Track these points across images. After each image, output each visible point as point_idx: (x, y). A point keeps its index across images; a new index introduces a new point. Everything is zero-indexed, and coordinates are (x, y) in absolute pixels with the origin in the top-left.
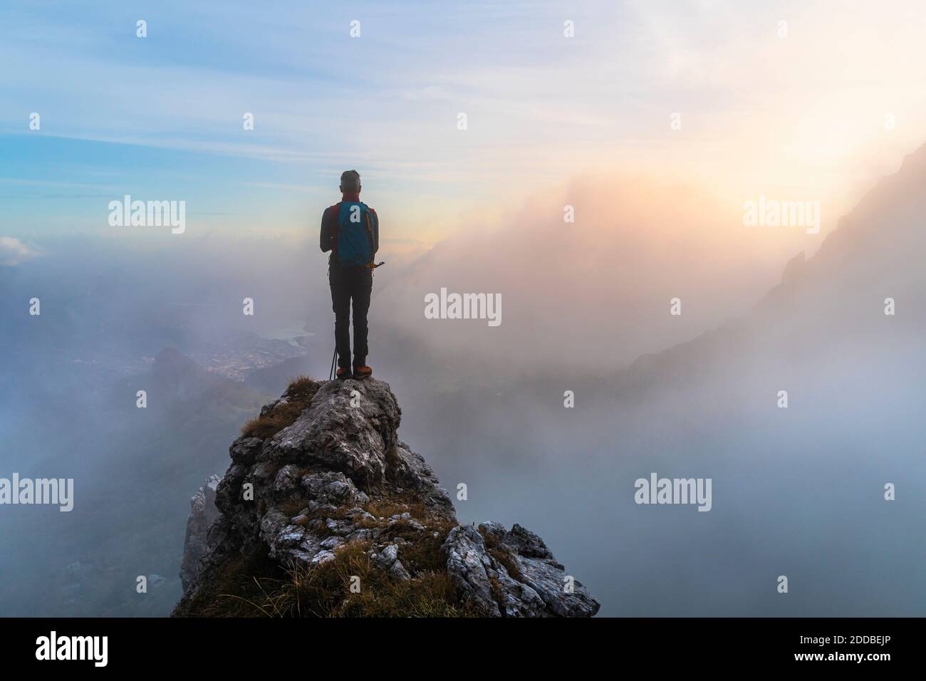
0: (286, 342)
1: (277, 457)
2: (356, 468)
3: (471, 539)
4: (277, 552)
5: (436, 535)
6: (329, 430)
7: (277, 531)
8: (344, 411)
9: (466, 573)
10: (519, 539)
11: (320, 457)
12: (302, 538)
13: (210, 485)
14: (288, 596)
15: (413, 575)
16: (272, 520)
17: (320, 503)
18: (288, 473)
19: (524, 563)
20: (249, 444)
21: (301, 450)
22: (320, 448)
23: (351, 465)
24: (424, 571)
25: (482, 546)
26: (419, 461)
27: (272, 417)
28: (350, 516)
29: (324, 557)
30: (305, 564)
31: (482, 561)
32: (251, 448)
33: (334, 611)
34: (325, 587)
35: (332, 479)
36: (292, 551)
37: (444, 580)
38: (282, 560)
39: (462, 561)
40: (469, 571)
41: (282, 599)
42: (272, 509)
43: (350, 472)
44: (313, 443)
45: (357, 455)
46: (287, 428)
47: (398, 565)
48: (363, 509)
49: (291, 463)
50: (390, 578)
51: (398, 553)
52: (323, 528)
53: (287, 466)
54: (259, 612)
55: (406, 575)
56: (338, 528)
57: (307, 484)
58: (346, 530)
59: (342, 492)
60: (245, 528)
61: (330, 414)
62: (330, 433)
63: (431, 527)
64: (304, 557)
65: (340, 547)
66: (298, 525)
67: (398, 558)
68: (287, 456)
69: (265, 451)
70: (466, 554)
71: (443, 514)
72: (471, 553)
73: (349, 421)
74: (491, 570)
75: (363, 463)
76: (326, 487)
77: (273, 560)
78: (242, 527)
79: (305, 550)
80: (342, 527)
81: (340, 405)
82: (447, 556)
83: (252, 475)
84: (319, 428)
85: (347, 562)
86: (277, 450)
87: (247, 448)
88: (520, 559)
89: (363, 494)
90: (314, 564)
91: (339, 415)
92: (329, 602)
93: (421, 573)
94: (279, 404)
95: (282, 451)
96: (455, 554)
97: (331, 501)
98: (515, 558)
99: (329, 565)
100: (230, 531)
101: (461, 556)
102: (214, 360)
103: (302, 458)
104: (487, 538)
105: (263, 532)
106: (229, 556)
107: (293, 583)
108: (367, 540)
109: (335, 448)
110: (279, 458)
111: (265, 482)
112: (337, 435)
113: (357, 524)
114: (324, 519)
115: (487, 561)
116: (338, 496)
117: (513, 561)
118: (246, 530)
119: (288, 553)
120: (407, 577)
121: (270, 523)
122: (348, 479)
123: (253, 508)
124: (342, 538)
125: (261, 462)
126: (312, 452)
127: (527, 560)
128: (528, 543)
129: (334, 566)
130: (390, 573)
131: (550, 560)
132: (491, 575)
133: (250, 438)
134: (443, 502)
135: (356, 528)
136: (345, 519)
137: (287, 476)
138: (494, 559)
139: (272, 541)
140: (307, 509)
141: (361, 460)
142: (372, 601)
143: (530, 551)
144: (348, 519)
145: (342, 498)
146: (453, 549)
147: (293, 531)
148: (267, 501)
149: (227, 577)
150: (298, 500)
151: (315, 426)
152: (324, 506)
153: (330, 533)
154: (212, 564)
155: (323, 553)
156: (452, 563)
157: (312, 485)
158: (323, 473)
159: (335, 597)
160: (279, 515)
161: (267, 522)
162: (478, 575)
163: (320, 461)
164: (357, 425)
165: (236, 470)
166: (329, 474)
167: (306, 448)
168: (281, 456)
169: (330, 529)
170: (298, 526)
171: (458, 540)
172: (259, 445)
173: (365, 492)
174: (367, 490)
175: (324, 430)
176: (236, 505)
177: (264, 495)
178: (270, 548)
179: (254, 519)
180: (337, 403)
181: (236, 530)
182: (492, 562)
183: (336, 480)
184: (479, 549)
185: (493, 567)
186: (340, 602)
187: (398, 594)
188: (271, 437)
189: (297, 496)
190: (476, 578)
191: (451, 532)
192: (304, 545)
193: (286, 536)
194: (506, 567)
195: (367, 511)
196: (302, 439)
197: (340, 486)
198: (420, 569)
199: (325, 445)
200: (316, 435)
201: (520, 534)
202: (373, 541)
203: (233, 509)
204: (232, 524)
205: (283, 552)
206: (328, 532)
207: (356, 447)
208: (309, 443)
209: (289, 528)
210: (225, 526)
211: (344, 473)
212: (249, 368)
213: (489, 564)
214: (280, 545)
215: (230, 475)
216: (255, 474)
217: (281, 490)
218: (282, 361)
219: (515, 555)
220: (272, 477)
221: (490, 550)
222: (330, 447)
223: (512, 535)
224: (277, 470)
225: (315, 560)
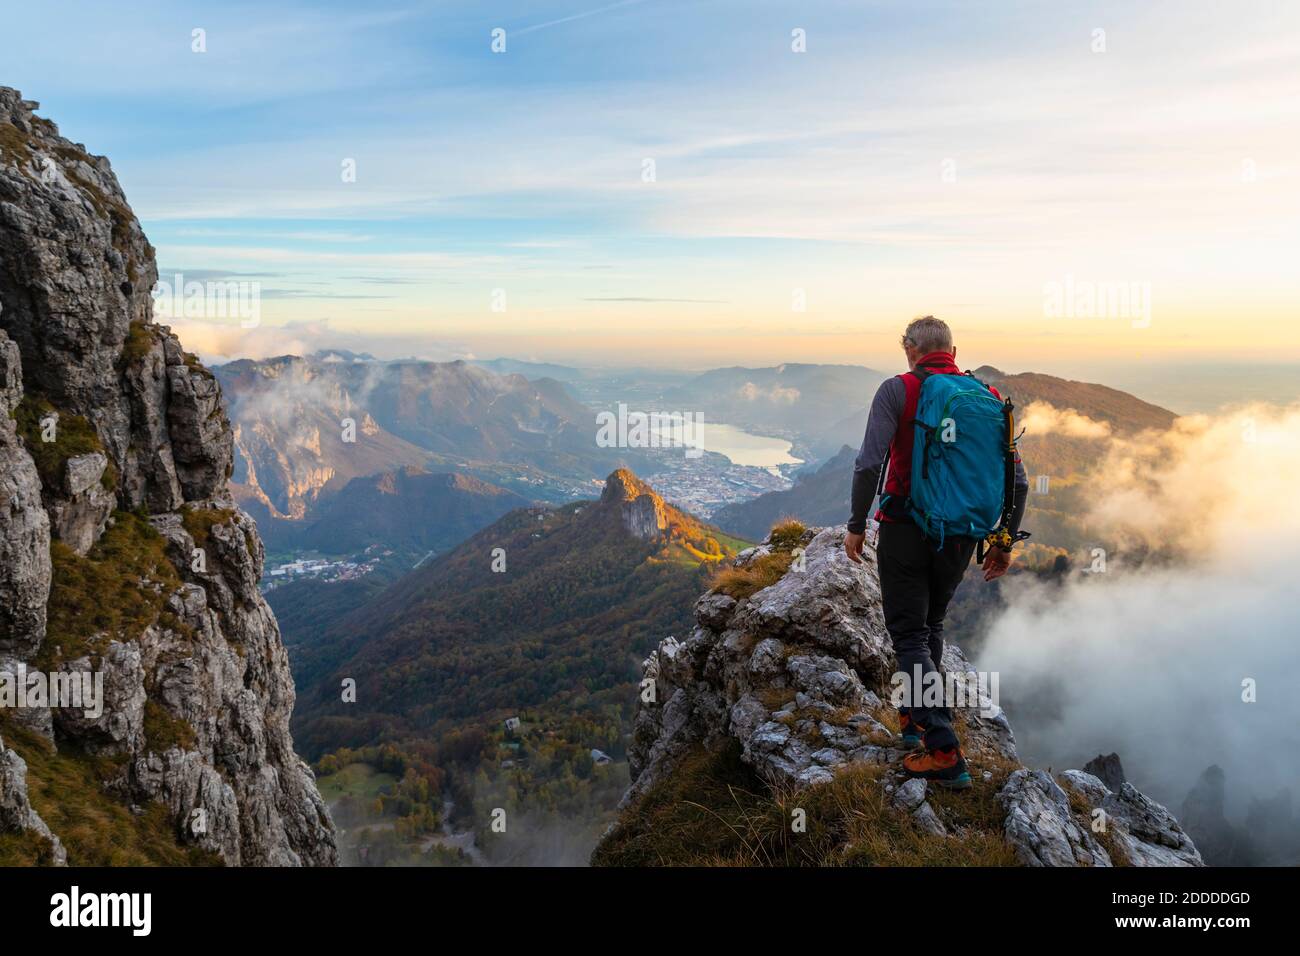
0: (764, 470)
1: (754, 626)
2: (864, 657)
3: (1046, 792)
4: (752, 756)
5: (987, 775)
6: (826, 597)
7: (753, 727)
8: (849, 573)
9: (1038, 846)
10: (1131, 810)
11: (812, 634)
12: (786, 742)
13: (665, 649)
14: (769, 819)
15: (951, 830)
16: (746, 711)
17: (812, 698)
18: (769, 650)
19: (1139, 850)
20: (718, 604)
21: (787, 620)
22: (814, 622)
23: (856, 651)
24: (966, 827)
25: (1066, 807)
26: (957, 658)
27: (749, 570)
28: (854, 724)
29: (818, 775)
30: (791, 780)
31: (1064, 831)
32: (721, 609)
33: (831, 856)
34: (818, 819)
35: (830, 666)
36: (772, 757)
37: (1001, 847)
38: (759, 767)
39: (1030, 826)
40: (1043, 843)
41: (758, 822)
42: (746, 695)
43: (853, 660)
44: (804, 613)
45: (866, 638)
46: (767, 589)
47: (927, 809)
48: (874, 718)
49: (773, 636)
50: (914, 826)
51: (927, 793)
52: (815, 733)
53: (768, 640)
54: (727, 831)
55: (939, 828)
56: (837, 738)
57: (794, 669)
58: (847, 742)
59: (843, 687)
60: (710, 714)
61: (828, 574)
62: (827, 602)
63: (978, 762)
64: (789, 770)
65: (840, 766)
66: (782, 723)
67: (926, 799)
68: (768, 627)
69: (739, 616)
70: (1038, 816)
71: (996, 745)
72: (1046, 815)
73: (854, 588)
74: (1080, 849)
75: (874, 650)
76: (821, 676)
77: (745, 765)
78: (707, 713)
79: (790, 760)
80: (842, 737)
81: (843, 564)
82: (1006, 813)
83: (721, 645)
84: (813, 593)
85: (850, 790)
86: (755, 617)
87: (716, 608)
88: (1132, 842)
89: (873, 695)
90: (802, 784)
91: (841, 578)
92: (824, 842)
93: (963, 829)
94: (758, 554)
95: (761, 619)
96: (1019, 811)
97: (828, 698)
98: (1123, 839)
99: (824, 788)
100: (691, 714)
101: (1029, 817)
102: (674, 488)
103: (788, 632)
104: (1073, 796)
105: (734, 723)
106: (689, 747)
107: (773, 802)
108: (878, 763)
109: (833, 624)
110: (758, 628)
111: (739, 657)
112: (837, 606)
113: (864, 737)
114: (817, 722)
115: (1073, 833)
116: (837, 692)
117: (1119, 841)
118: (713, 717)
119: (766, 760)
120: (940, 831)
121: (743, 714)
122: (852, 671)
123: (721, 690)
124: (843, 754)
125: (734, 629)
126: (802, 625)
127: (1145, 847)
128: (1147, 818)
129: (831, 791)
130: (915, 818)
131: (1189, 856)
132: (1082, 857)
133: (720, 596)
134: (995, 726)
135: (863, 743)
136: (846, 726)
137: (768, 654)
138: (1085, 833)
139: (746, 739)
140: (793, 703)
141: (871, 645)
142: (886, 855)
143: (1152, 832)
144: (851, 727)
145: (841, 696)
146: (1015, 804)
147: (774, 730)
148: (740, 683)
149: (687, 774)
150: (781, 689)
151: (807, 590)
152: (818, 704)
153: (824, 743)
154: (668, 753)
155: (815, 768)
156: (1014, 825)
157: (801, 671)
158: (817, 658)
159: (832, 835)
160: (756, 705)
161: (740, 712)
162: (1059, 853)
163: (810, 638)
164: (867, 595)
165: (701, 636)
166: (825, 659)
167: (793, 619)
168: (760, 626)
169: (826, 738)
170: (781, 725)
171: (1025, 790)
172: (732, 606)
173: (875, 692)
174: (878, 690)
175: (820, 597)
176: (700, 681)
177: (736, 674)
178: (743, 748)
179: (723, 704)
180: (838, 561)
181: (700, 715)
182: (1083, 838)
183: (835, 669)
184: (1061, 813)
185: (1083, 844)
186: (840, 845)
187: (927, 854)
188: (747, 596)
189: (779, 683)
190: (1054, 856)
191: (1013, 776)
192: (788, 753)
193: (764, 735)
194: (1107, 849)
195: (878, 720)
196: (789, 605)
197: (839, 679)
198: (961, 822)
199: (820, 618)
200: (807, 603)
201: (1133, 802)
202: (888, 766)
203: (696, 687)
204: (695, 706)
205: (760, 757)
206: (823, 740)
207: (864, 626)
208: (798, 612)
209: (769, 725)
210: (683, 707)
211: (847, 662)
212: (716, 501)
213: (1078, 839)
214: (757, 747)
215: (693, 641)
216: (725, 644)
217: (759, 673)
218: (759, 495)
219: (1123, 834)
220: (748, 652)
221: (1078, 816)
222: (826, 621)
223: (1118, 800)
224: (755, 644)
225: (804, 777)
